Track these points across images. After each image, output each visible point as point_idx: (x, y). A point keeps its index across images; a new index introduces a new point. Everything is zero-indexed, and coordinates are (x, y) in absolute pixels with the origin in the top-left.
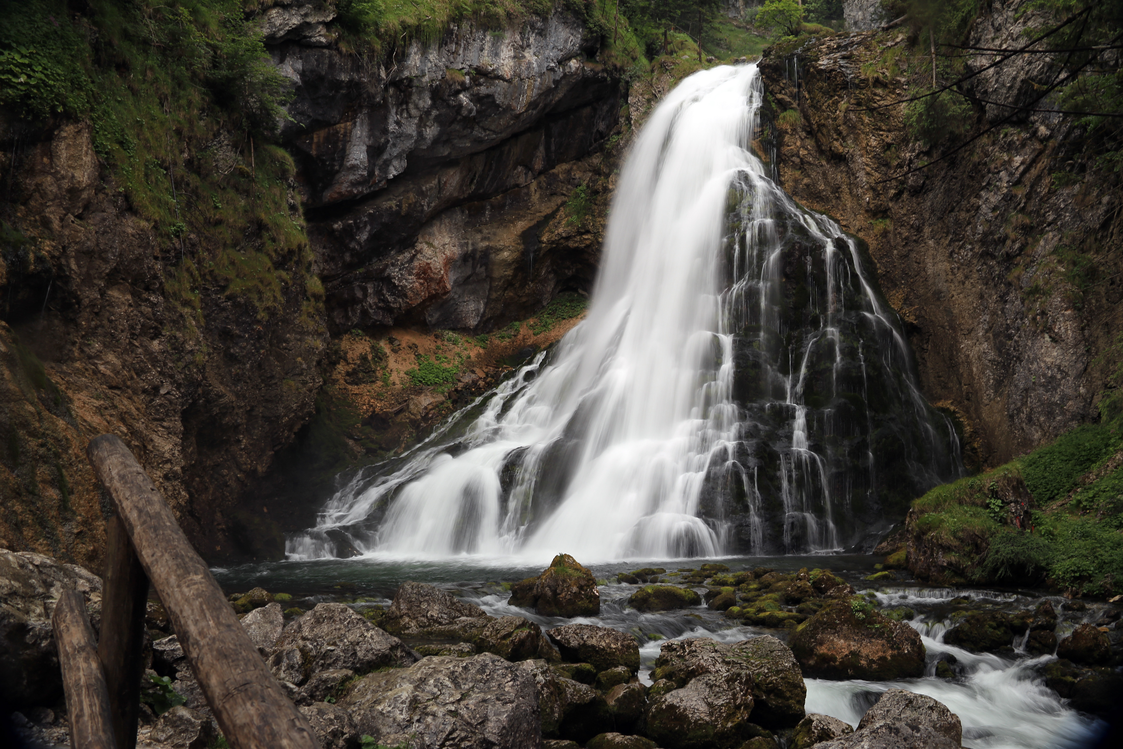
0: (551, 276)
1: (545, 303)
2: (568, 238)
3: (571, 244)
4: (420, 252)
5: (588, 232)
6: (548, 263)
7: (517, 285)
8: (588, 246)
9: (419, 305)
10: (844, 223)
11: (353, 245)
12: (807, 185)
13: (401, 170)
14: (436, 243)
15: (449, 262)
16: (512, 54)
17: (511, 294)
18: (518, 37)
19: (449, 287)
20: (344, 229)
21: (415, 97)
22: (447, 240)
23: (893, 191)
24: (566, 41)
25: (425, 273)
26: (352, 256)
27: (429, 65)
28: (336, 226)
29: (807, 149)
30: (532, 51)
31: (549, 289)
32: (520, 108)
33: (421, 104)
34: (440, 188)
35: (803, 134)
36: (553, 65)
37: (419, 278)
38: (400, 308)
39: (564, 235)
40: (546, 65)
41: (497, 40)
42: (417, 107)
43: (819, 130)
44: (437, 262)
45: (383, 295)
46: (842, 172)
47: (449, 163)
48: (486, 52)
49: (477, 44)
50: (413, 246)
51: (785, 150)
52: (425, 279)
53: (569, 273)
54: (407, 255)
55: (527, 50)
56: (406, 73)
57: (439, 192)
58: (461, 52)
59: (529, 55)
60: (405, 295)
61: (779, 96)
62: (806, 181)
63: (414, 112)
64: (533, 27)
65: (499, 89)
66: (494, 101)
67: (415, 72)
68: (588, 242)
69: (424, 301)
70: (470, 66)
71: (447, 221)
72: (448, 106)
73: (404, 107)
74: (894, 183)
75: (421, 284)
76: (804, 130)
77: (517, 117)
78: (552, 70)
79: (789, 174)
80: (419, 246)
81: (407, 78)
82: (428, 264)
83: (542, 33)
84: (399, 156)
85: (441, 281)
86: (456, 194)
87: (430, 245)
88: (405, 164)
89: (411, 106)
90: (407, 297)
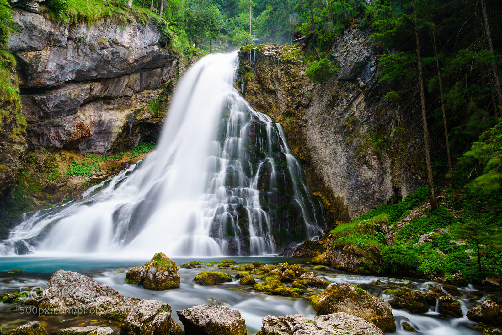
0: (139, 134)
1: (135, 146)
2: (148, 119)
3: (149, 121)
4: (79, 116)
5: (157, 117)
6: (138, 129)
7: (124, 137)
8: (157, 123)
9: (76, 140)
10: (273, 118)
11: (44, 108)
12: (257, 102)
13: (72, 78)
14: (87, 114)
15: (93, 123)
16: (129, 37)
17: (120, 140)
18: (132, 31)
19: (92, 134)
20: (41, 100)
21: (82, 47)
22: (92, 113)
23: (295, 106)
24: (153, 38)
25: (80, 126)
26: (44, 113)
27: (90, 34)
28: (36, 98)
29: (258, 88)
30: (138, 38)
31: (138, 140)
32: (131, 60)
33: (85, 50)
34: (91, 90)
35: (256, 82)
36: (146, 46)
37: (77, 128)
38: (66, 141)
39: (147, 117)
40: (144, 45)
41: (123, 30)
42: (82, 52)
43: (263, 80)
44: (87, 122)
45: (59, 133)
46: (273, 97)
47: (96, 80)
48: (117, 34)
49: (113, 30)
50: (75, 113)
51: (248, 87)
52: (81, 129)
53: (148, 134)
54: (72, 117)
55: (136, 37)
56: (79, 35)
57: (90, 92)
58: (106, 31)
59: (136, 39)
60: (70, 135)
61: (247, 66)
62: (256, 100)
63: (81, 53)
64: (139, 28)
65: (122, 51)
66: (119, 56)
67: (82, 36)
68: (157, 121)
69: (79, 139)
70: (109, 38)
71: (93, 106)
72: (98, 54)
73: (76, 50)
74: (296, 102)
75: (78, 131)
76: (256, 80)
77: (129, 64)
78: (146, 48)
79: (249, 96)
80: (78, 114)
81: (78, 38)
82: (82, 122)
83: (142, 32)
84: (72, 72)
85: (88, 130)
86: (98, 94)
87: (84, 115)
88: (74, 76)
89: (80, 51)
90: (70, 136)
